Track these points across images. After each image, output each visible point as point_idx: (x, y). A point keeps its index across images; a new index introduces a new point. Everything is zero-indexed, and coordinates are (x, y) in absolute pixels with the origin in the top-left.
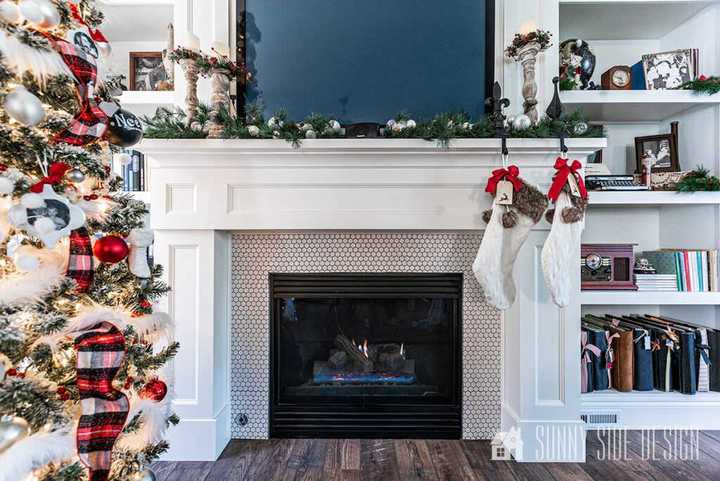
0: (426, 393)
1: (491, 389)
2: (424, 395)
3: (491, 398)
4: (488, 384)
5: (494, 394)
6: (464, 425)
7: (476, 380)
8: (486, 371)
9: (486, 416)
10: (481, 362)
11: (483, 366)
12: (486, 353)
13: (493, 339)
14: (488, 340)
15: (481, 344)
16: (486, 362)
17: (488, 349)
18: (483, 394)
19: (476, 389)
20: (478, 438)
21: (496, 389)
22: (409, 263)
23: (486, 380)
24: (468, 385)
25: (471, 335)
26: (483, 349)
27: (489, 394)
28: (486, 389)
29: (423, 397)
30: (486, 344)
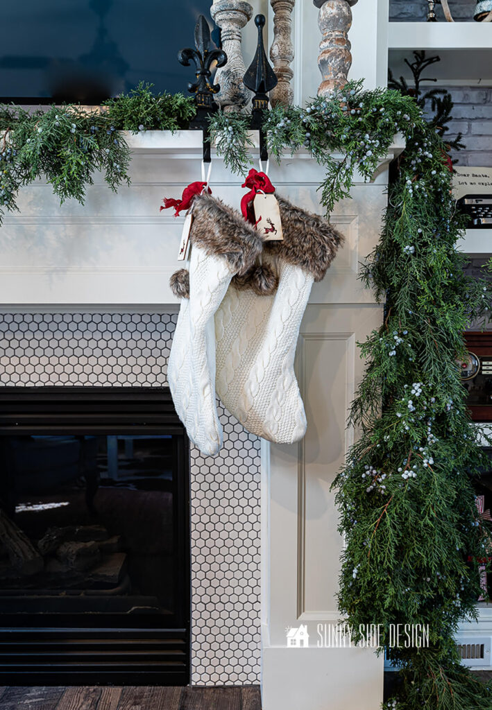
0: (133, 608)
1: (243, 599)
2: (128, 612)
3: (243, 615)
4: (238, 591)
5: (248, 606)
6: (194, 661)
7: (215, 583)
8: (234, 567)
9: (234, 646)
10: (224, 551)
11: (229, 559)
12: (233, 535)
13: (248, 510)
14: (238, 510)
15: (224, 519)
16: (234, 551)
17: (238, 527)
18: (229, 607)
19: (215, 599)
20: (219, 683)
21: (253, 598)
22: (88, 369)
23: (234, 583)
24: (201, 591)
25: (205, 503)
26: (229, 527)
27: (239, 607)
28: (234, 599)
29: (127, 615)
30: (233, 519)
